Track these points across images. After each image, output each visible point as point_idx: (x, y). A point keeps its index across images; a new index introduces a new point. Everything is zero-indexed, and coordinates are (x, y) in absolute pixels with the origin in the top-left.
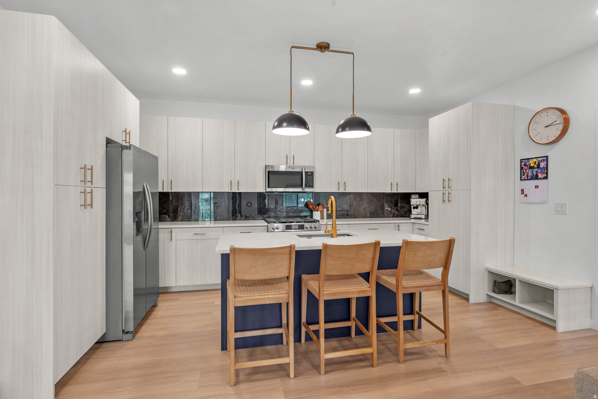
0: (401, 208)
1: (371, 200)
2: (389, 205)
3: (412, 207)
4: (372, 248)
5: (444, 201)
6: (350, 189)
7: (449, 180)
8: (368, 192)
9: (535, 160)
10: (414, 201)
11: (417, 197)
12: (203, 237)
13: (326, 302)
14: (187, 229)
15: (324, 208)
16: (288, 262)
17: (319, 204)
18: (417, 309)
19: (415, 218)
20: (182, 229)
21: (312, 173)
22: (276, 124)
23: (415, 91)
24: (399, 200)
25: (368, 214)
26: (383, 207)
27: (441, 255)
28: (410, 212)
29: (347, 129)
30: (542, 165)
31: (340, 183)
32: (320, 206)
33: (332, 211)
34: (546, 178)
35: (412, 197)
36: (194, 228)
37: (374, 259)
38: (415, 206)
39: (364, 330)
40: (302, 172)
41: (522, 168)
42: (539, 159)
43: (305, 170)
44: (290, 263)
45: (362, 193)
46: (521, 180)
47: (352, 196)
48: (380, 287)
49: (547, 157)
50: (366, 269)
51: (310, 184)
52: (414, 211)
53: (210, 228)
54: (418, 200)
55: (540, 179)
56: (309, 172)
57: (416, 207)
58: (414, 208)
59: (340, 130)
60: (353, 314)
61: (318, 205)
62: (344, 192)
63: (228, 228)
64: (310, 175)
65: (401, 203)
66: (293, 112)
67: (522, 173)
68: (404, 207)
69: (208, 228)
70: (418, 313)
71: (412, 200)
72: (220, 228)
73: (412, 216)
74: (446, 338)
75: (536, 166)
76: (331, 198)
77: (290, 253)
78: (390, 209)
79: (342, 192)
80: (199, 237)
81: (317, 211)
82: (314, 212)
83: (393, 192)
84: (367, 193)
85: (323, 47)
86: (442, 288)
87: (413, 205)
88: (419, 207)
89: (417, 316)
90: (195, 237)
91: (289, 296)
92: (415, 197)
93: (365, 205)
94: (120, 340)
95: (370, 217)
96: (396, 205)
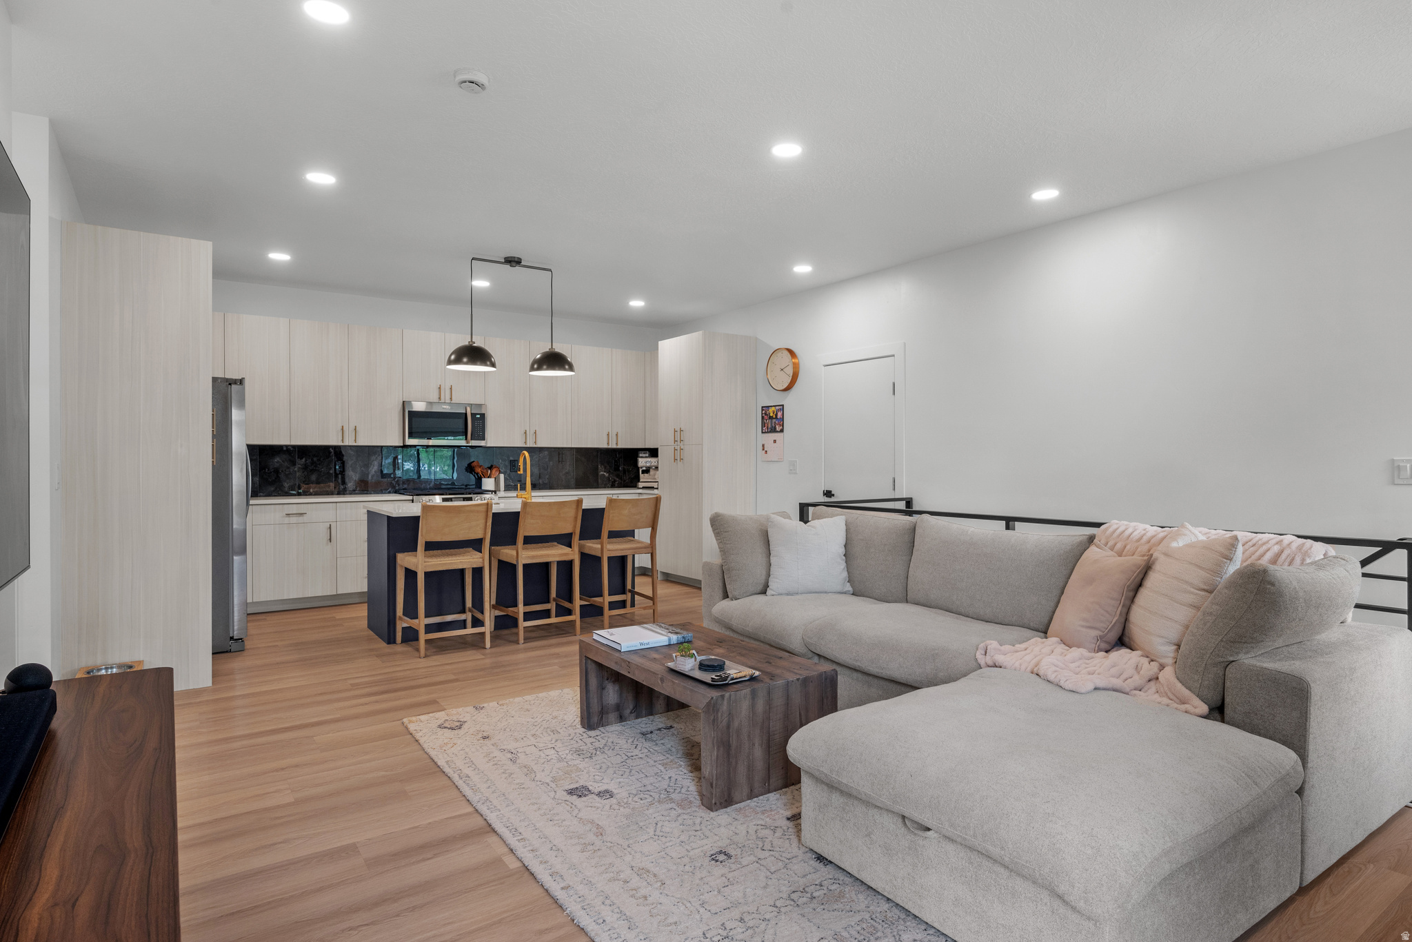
0: (624, 472)
1: (577, 461)
2: (605, 468)
3: (641, 470)
4: (574, 506)
5: (675, 460)
6: (543, 443)
7: (681, 431)
8: (573, 446)
9: (773, 408)
10: (643, 462)
11: (647, 455)
12: (301, 519)
13: (525, 566)
14: (272, 506)
15: (500, 472)
16: (483, 521)
17: (492, 466)
18: (629, 587)
19: (643, 488)
20: (263, 506)
21: (483, 415)
22: (453, 357)
23: (637, 304)
24: (622, 460)
25: (573, 482)
26: (596, 470)
27: (648, 514)
28: (638, 479)
29: (545, 367)
30: (779, 415)
31: (528, 433)
32: (494, 471)
33: (525, 470)
34: (782, 431)
35: (641, 455)
36: (285, 506)
37: (576, 518)
38: (644, 468)
39: (567, 605)
40: (466, 414)
41: (763, 417)
42: (777, 408)
43: (471, 410)
44: (486, 522)
45: (562, 448)
46: (762, 432)
47: (546, 453)
48: (584, 556)
49: (783, 405)
50: (567, 529)
51: (480, 433)
52: (643, 477)
53: (314, 505)
54: (649, 459)
55: (777, 432)
56: (478, 414)
57: (647, 471)
58: (644, 472)
59: (536, 366)
60: (553, 594)
61: (491, 468)
62: (535, 446)
63: (344, 504)
64: (480, 420)
65: (624, 465)
66: (474, 343)
67: (763, 424)
68: (629, 471)
69: (309, 505)
70: (630, 591)
71: (640, 460)
72: (331, 504)
73: (641, 485)
74: (654, 604)
75: (774, 417)
76: (524, 454)
77: (487, 516)
78: (606, 475)
79: (531, 446)
80: (294, 519)
81: (489, 477)
82: (483, 479)
83: (610, 447)
84: (571, 448)
85: (513, 261)
86: (650, 550)
87: (641, 468)
88: (651, 470)
89: (629, 595)
90: (287, 520)
91: (483, 560)
92: (644, 455)
93: (569, 466)
94: (227, 652)
95: (576, 488)
96: (617, 469)
